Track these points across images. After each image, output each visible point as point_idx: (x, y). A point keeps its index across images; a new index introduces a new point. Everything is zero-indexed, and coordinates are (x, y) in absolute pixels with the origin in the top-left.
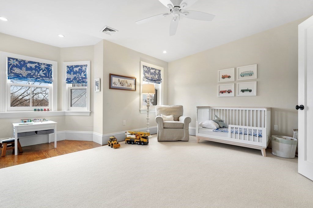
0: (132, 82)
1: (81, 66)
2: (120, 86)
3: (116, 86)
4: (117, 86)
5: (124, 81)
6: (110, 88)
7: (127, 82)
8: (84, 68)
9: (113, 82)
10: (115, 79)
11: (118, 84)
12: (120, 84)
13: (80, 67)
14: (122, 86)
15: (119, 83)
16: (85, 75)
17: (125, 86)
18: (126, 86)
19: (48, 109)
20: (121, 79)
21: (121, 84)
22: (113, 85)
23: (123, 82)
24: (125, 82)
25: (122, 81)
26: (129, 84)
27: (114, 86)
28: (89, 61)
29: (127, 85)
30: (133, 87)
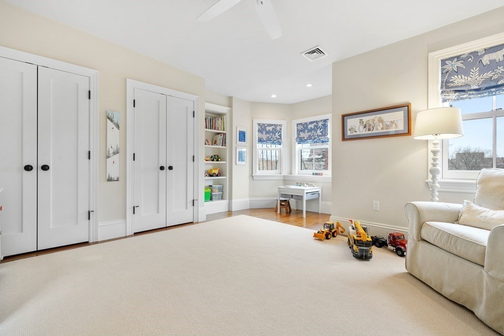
0: (400, 115)
2: (364, 133)
3: (355, 133)
4: (358, 133)
5: (373, 120)
6: (344, 139)
7: (381, 121)
9: (349, 127)
10: (351, 122)
11: (359, 129)
12: (365, 127)
14: (369, 130)
15: (362, 127)
17: (377, 129)
18: (380, 128)
19: (322, 174)
20: (366, 119)
21: (367, 127)
22: (349, 133)
23: (371, 123)
24: (376, 121)
25: (369, 121)
26: (389, 124)
27: (352, 134)
29: (381, 126)
30: (401, 127)
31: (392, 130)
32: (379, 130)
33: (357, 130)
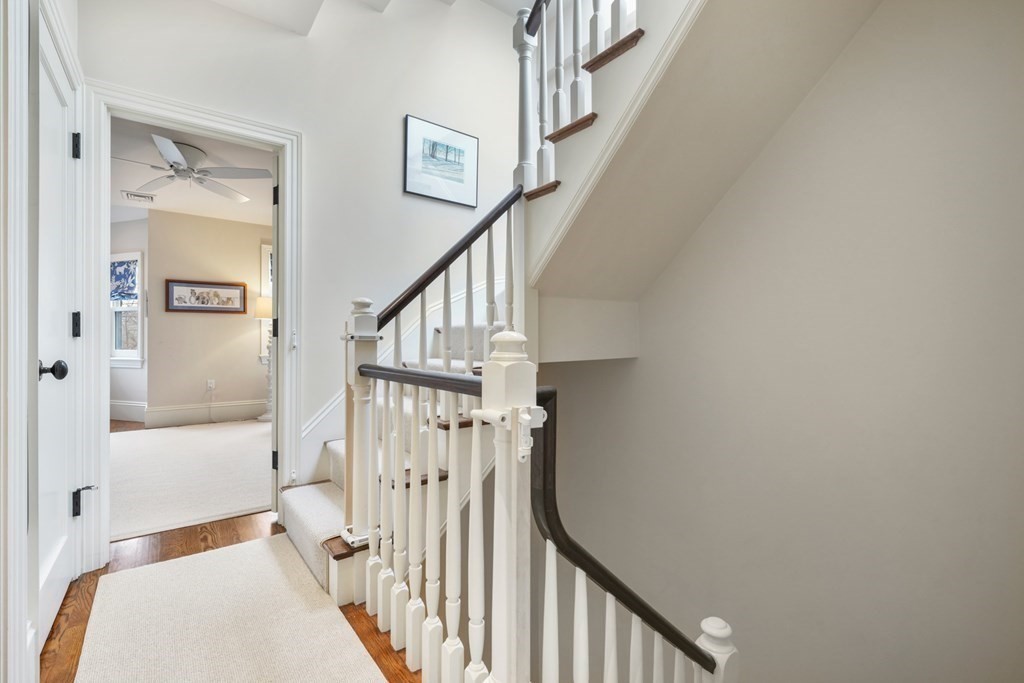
0: (236, 293)
1: (128, 263)
2: (196, 305)
3: (184, 304)
4: (188, 304)
5: (208, 293)
6: (168, 309)
7: (216, 295)
8: (132, 267)
9: (175, 296)
10: (179, 291)
11: (190, 301)
12: (197, 299)
13: (125, 266)
14: (203, 303)
15: (193, 299)
16: (133, 282)
17: (212, 304)
18: (215, 303)
20: (198, 290)
22: (176, 303)
23: (205, 295)
24: (211, 295)
25: (202, 293)
26: (225, 300)
27: (180, 305)
28: (139, 253)
29: (217, 301)
30: (237, 305)
31: (229, 306)
32: (214, 304)
33: (187, 300)
